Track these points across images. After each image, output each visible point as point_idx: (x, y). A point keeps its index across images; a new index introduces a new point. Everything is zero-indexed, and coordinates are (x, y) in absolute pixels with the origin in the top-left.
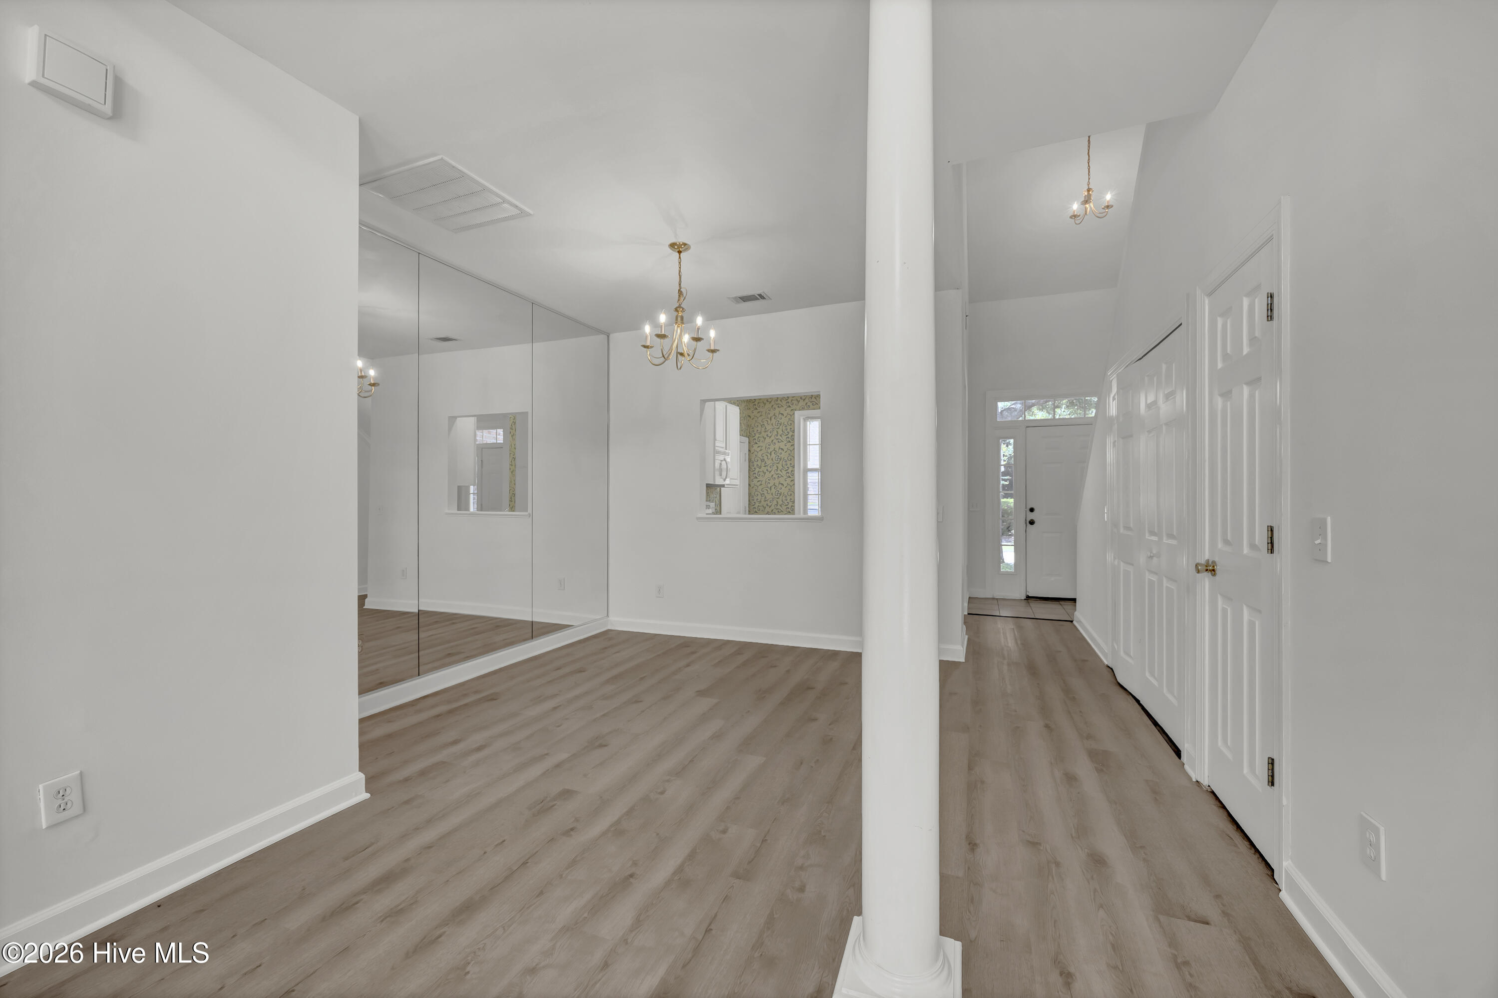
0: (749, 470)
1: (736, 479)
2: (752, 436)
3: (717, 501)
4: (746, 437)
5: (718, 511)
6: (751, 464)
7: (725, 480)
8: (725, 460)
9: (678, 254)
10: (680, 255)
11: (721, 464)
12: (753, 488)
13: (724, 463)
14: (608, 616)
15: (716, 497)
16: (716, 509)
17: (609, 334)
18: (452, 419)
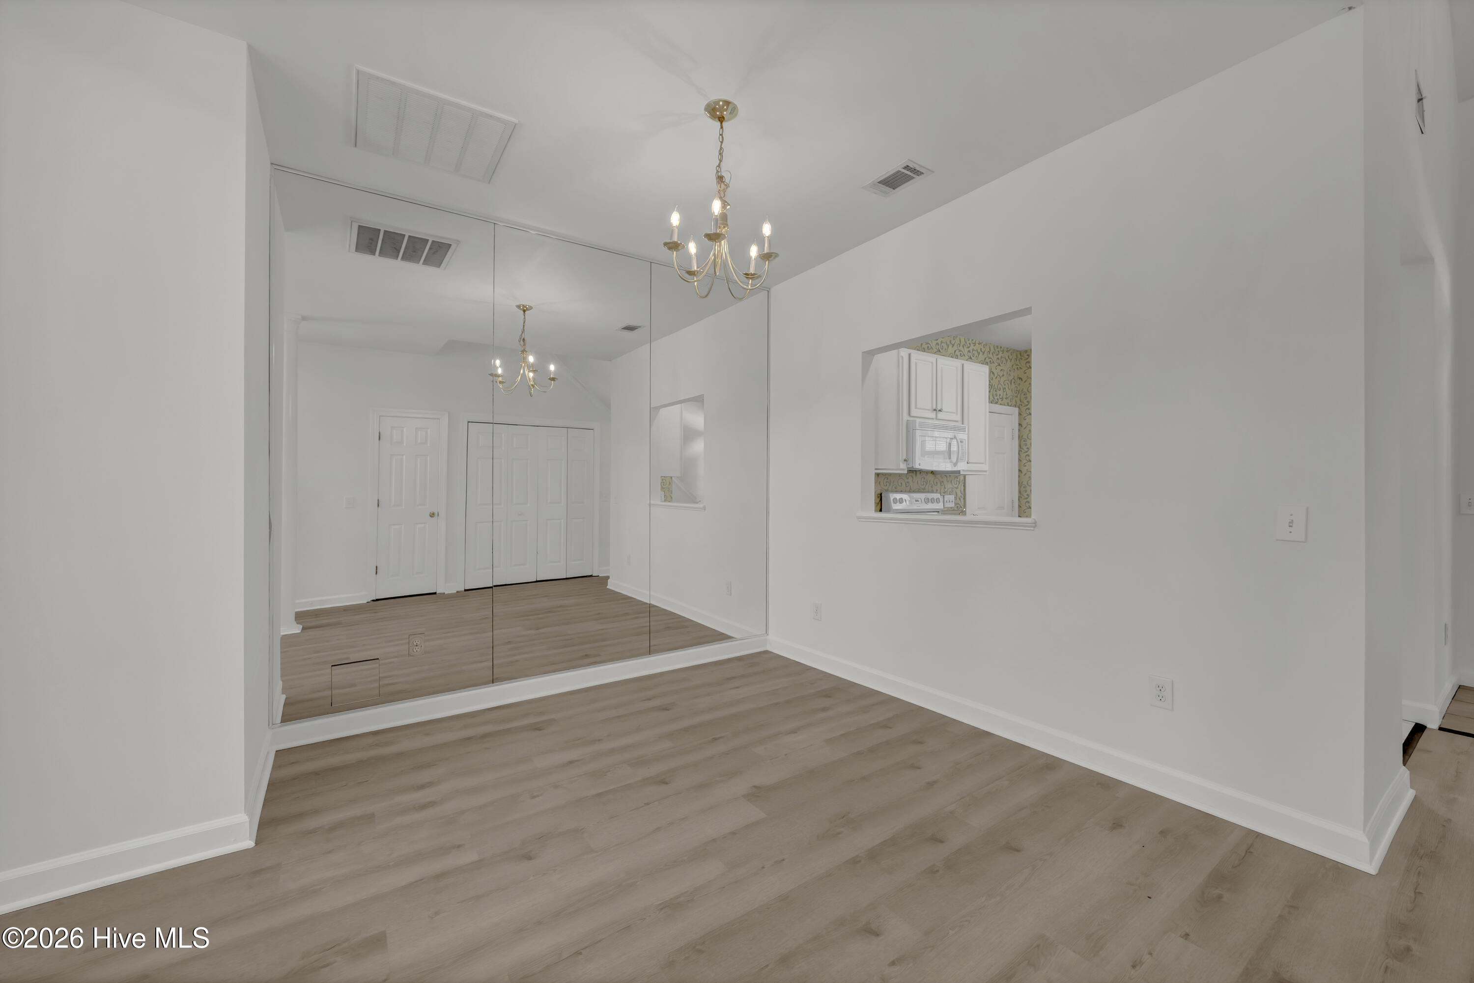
0: (1020, 452)
1: (983, 463)
2: (1023, 405)
3: (959, 494)
4: (1015, 406)
5: (960, 509)
6: (1023, 443)
7: (955, 464)
8: (955, 437)
9: (719, 124)
10: (721, 123)
11: (950, 444)
12: (1025, 475)
13: (954, 442)
14: (767, 633)
15: (957, 488)
16: (956, 504)
17: (770, 289)
18: (654, 411)
